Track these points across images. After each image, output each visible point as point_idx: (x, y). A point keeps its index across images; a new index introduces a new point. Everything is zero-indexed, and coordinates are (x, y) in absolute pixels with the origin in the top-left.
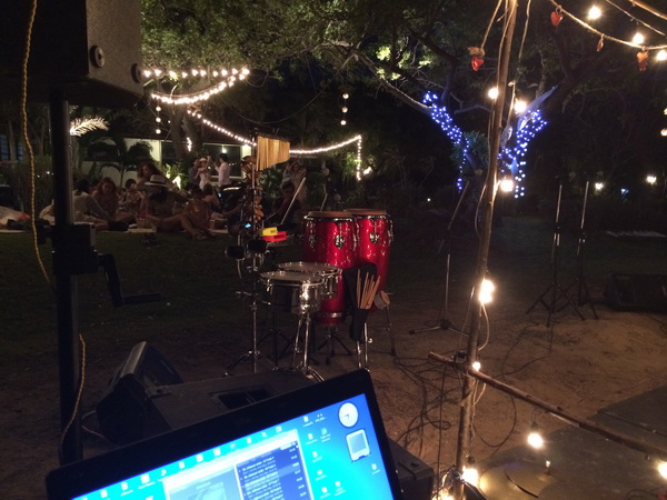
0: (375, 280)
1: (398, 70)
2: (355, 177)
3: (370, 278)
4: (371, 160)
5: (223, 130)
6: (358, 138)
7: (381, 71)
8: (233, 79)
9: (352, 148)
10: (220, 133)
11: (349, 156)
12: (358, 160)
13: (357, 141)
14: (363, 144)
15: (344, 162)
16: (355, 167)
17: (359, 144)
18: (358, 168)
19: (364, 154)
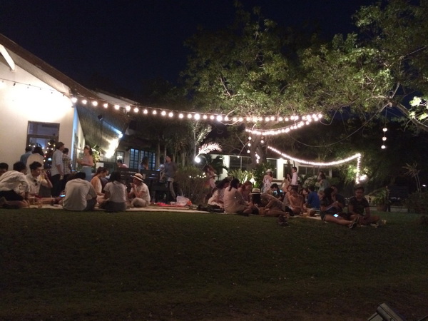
2: (354, 181)
4: (366, 170)
6: (358, 156)
7: (413, 114)
8: (311, 120)
9: (354, 163)
11: (350, 167)
12: (357, 170)
13: (356, 159)
15: (347, 171)
16: (355, 175)
17: (358, 160)
18: (357, 175)
19: (362, 166)
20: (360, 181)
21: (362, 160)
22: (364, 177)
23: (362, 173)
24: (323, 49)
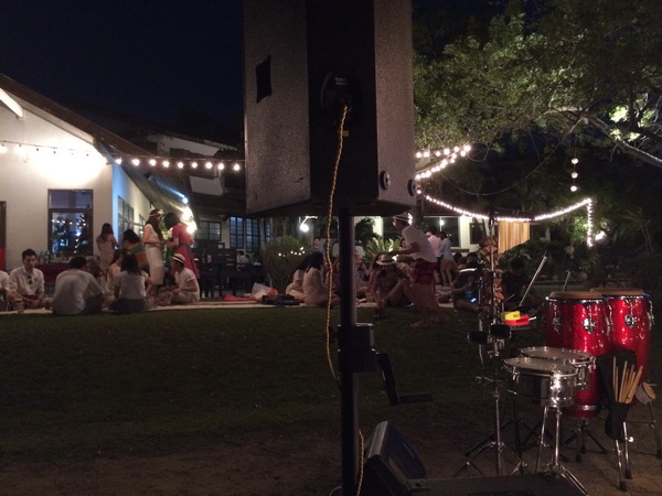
0: (636, 370)
1: (636, 130)
2: (585, 243)
3: (629, 367)
4: (604, 224)
5: (442, 204)
6: (588, 202)
7: (616, 132)
8: (454, 156)
9: (582, 212)
10: (439, 207)
11: (577, 221)
12: (589, 225)
13: (585, 207)
14: (594, 208)
15: (572, 228)
16: (585, 232)
17: (589, 208)
18: (589, 233)
19: (596, 218)
20: (593, 242)
21: (595, 207)
22: (600, 236)
23: (597, 229)
24: (473, 43)
